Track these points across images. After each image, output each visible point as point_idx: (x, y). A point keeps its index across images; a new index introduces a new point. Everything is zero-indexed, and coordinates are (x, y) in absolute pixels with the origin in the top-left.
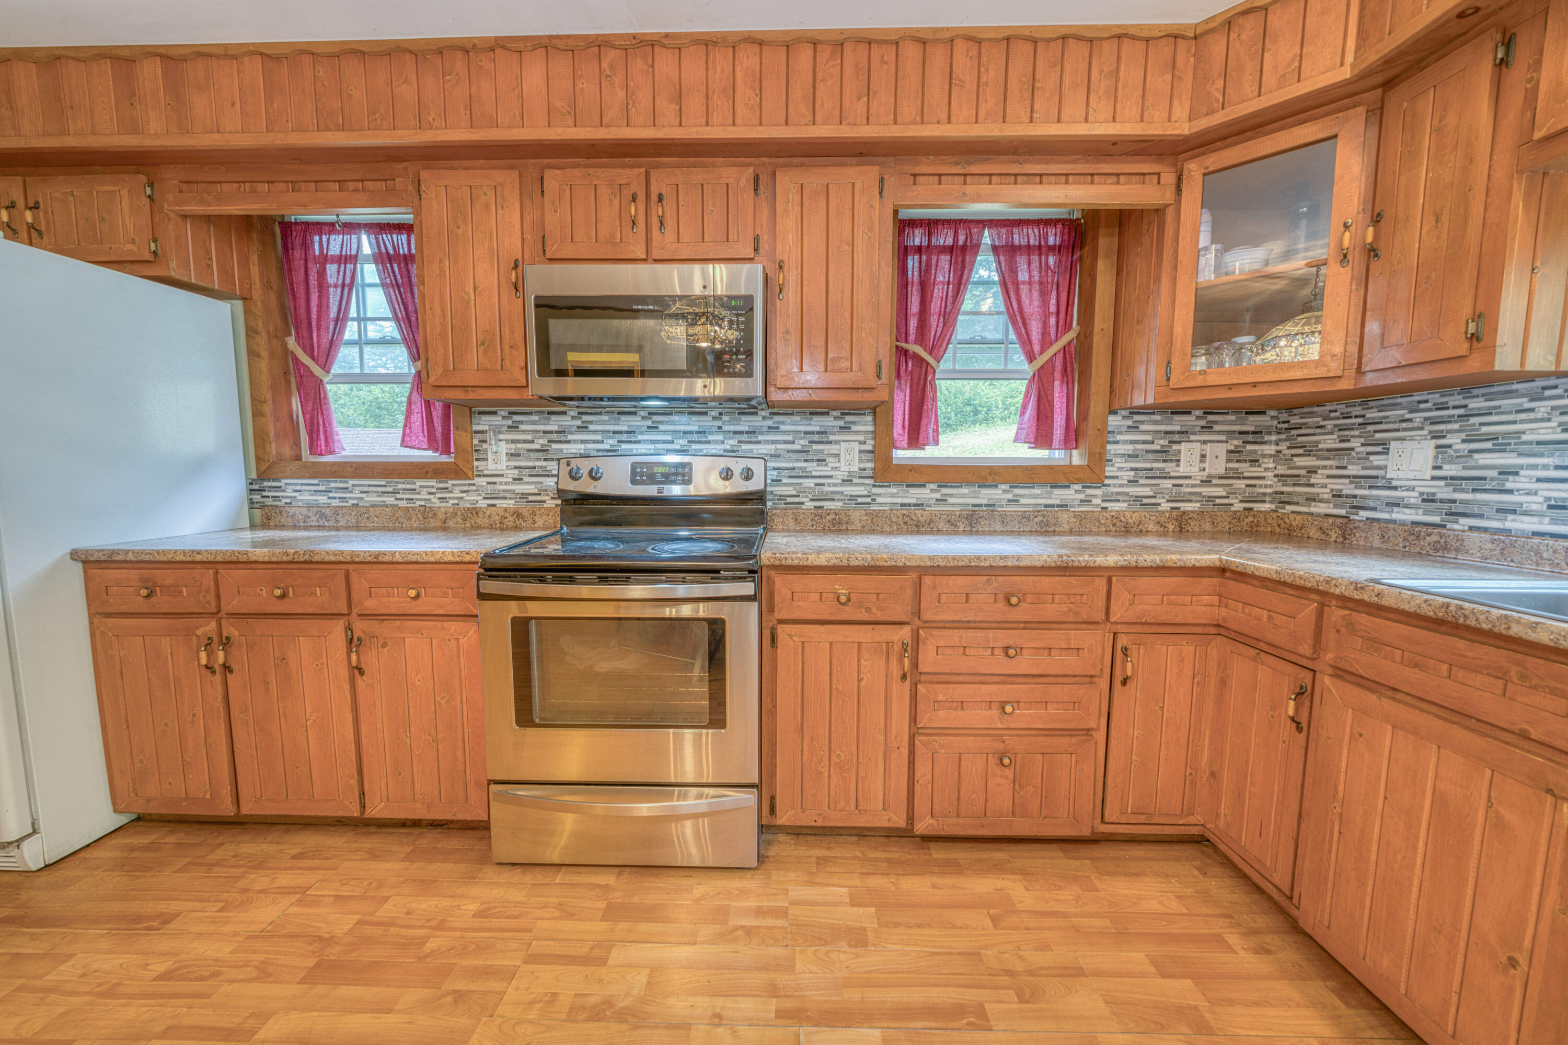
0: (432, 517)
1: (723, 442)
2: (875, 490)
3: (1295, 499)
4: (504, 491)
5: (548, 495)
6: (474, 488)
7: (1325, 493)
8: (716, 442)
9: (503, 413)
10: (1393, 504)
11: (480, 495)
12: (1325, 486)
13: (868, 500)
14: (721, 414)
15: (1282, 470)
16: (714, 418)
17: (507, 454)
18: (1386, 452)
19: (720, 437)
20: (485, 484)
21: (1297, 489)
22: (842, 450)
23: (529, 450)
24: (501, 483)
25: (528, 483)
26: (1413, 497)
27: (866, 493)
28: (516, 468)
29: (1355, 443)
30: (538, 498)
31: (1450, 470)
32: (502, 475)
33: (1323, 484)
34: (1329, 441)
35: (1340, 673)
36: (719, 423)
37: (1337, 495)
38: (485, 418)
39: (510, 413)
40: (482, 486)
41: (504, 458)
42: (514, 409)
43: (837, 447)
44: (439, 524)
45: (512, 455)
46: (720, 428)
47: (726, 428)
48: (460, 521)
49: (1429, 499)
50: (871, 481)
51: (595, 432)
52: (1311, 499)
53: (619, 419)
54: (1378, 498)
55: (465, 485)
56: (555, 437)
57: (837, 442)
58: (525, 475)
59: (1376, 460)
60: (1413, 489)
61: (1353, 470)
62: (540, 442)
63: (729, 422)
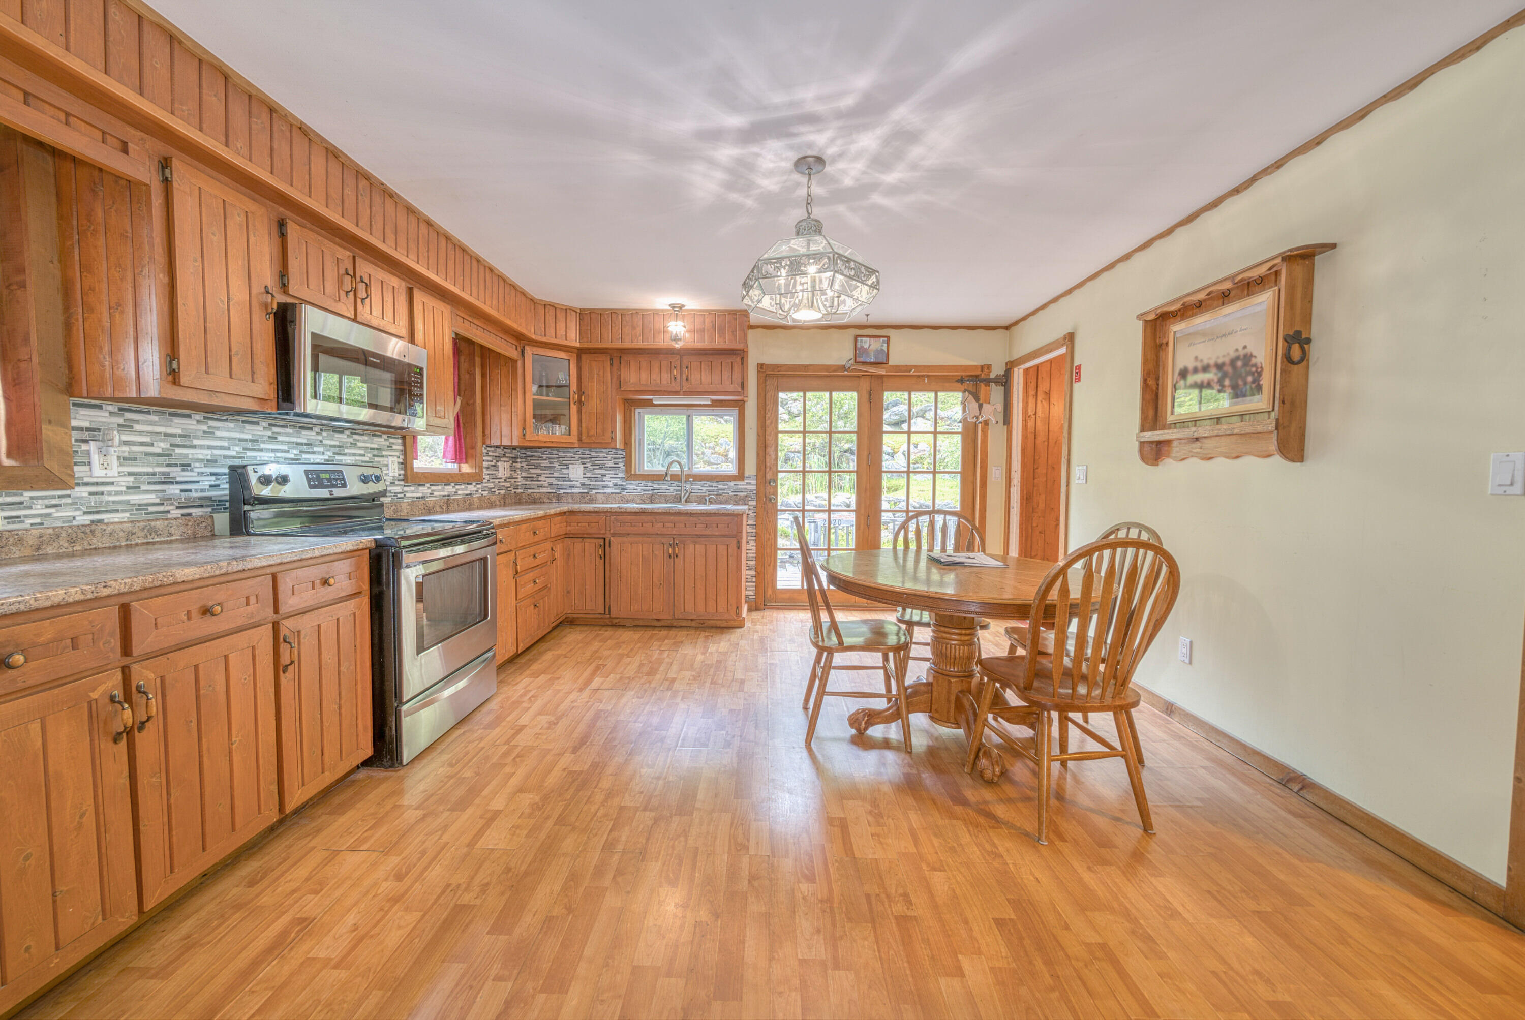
0: (15, 544)
1: (323, 453)
2: (406, 489)
3: (532, 487)
4: (114, 502)
5: (172, 504)
6: (69, 501)
7: (546, 484)
8: (319, 453)
9: (110, 408)
10: (572, 487)
11: (78, 509)
12: (545, 481)
13: (402, 495)
14: (321, 430)
15: (524, 474)
16: (317, 433)
17: (119, 458)
18: (568, 468)
19: (321, 449)
20: (85, 495)
21: (533, 483)
22: (390, 463)
23: (147, 454)
24: (110, 493)
25: (147, 492)
26: (578, 484)
27: (401, 491)
28: (130, 474)
29: (556, 465)
30: (161, 508)
31: (588, 475)
32: (112, 484)
33: (544, 480)
34: (545, 463)
35: (614, 535)
36: (320, 438)
37: (551, 485)
38: (83, 411)
39: (120, 409)
40: (82, 498)
41: (115, 463)
42: (126, 405)
43: (386, 459)
44: (28, 552)
45: (125, 459)
46: (321, 441)
47: (326, 442)
48: (66, 545)
49: (583, 485)
50: (402, 483)
51: (221, 438)
52: (540, 487)
53: (244, 428)
54: (566, 485)
55: (54, 497)
56: (178, 440)
57: (387, 456)
58: (144, 483)
59: (565, 471)
60: (577, 481)
61: (556, 475)
62: (161, 446)
63: (327, 438)
